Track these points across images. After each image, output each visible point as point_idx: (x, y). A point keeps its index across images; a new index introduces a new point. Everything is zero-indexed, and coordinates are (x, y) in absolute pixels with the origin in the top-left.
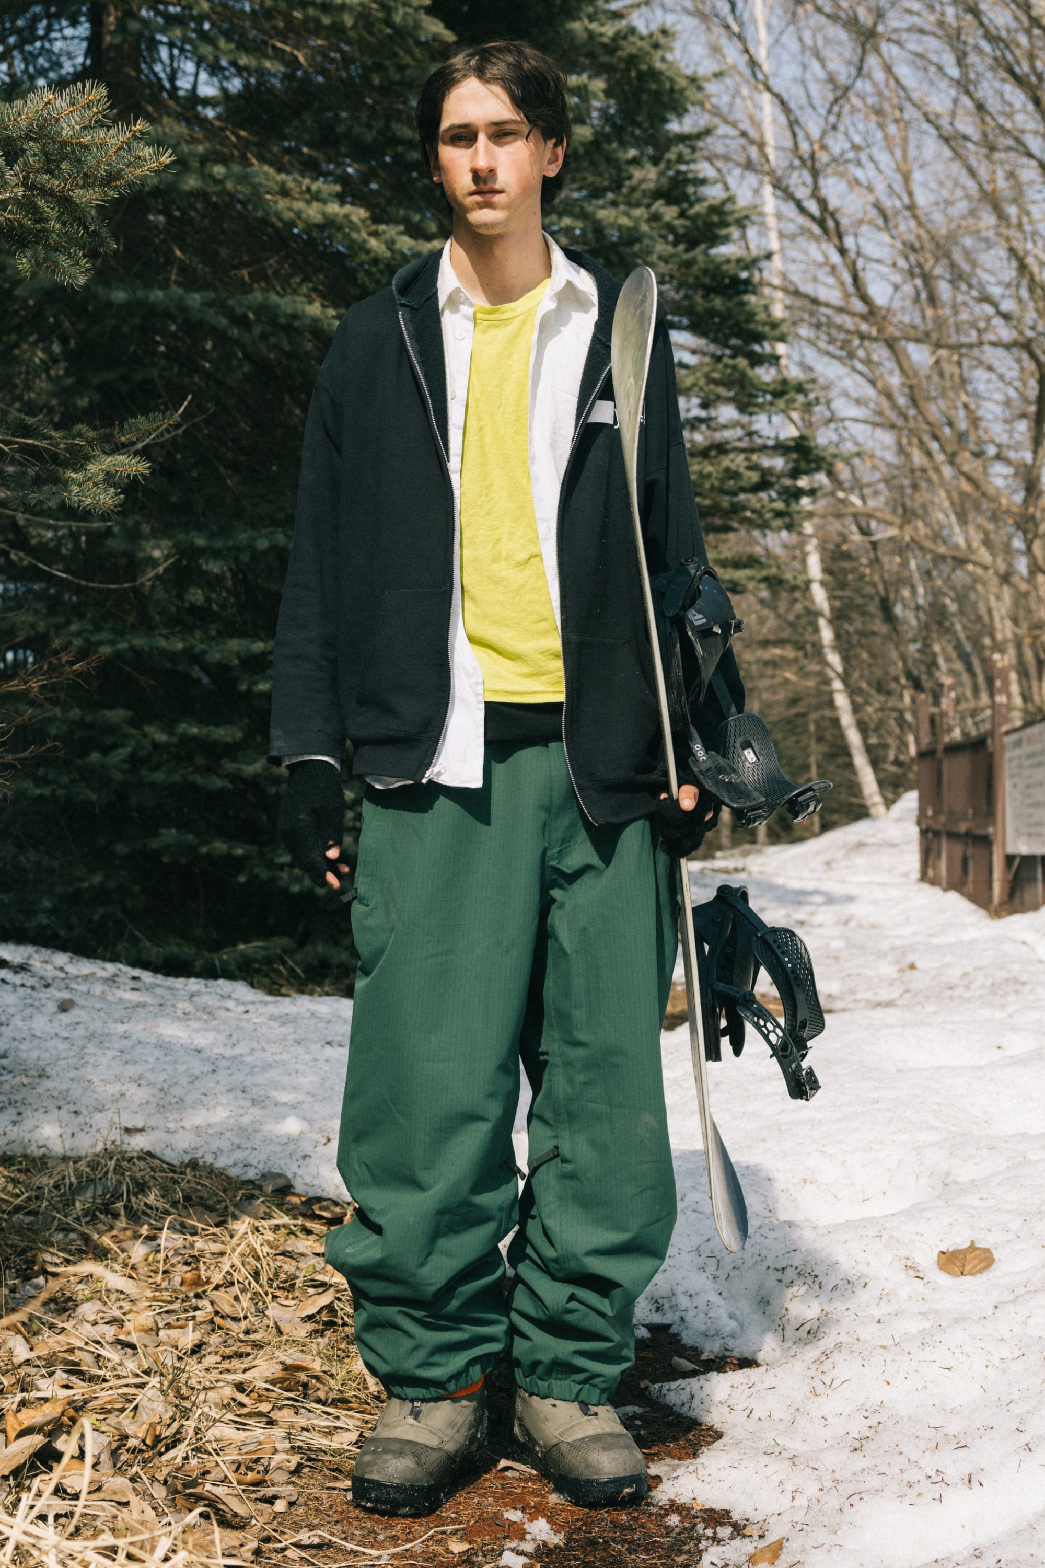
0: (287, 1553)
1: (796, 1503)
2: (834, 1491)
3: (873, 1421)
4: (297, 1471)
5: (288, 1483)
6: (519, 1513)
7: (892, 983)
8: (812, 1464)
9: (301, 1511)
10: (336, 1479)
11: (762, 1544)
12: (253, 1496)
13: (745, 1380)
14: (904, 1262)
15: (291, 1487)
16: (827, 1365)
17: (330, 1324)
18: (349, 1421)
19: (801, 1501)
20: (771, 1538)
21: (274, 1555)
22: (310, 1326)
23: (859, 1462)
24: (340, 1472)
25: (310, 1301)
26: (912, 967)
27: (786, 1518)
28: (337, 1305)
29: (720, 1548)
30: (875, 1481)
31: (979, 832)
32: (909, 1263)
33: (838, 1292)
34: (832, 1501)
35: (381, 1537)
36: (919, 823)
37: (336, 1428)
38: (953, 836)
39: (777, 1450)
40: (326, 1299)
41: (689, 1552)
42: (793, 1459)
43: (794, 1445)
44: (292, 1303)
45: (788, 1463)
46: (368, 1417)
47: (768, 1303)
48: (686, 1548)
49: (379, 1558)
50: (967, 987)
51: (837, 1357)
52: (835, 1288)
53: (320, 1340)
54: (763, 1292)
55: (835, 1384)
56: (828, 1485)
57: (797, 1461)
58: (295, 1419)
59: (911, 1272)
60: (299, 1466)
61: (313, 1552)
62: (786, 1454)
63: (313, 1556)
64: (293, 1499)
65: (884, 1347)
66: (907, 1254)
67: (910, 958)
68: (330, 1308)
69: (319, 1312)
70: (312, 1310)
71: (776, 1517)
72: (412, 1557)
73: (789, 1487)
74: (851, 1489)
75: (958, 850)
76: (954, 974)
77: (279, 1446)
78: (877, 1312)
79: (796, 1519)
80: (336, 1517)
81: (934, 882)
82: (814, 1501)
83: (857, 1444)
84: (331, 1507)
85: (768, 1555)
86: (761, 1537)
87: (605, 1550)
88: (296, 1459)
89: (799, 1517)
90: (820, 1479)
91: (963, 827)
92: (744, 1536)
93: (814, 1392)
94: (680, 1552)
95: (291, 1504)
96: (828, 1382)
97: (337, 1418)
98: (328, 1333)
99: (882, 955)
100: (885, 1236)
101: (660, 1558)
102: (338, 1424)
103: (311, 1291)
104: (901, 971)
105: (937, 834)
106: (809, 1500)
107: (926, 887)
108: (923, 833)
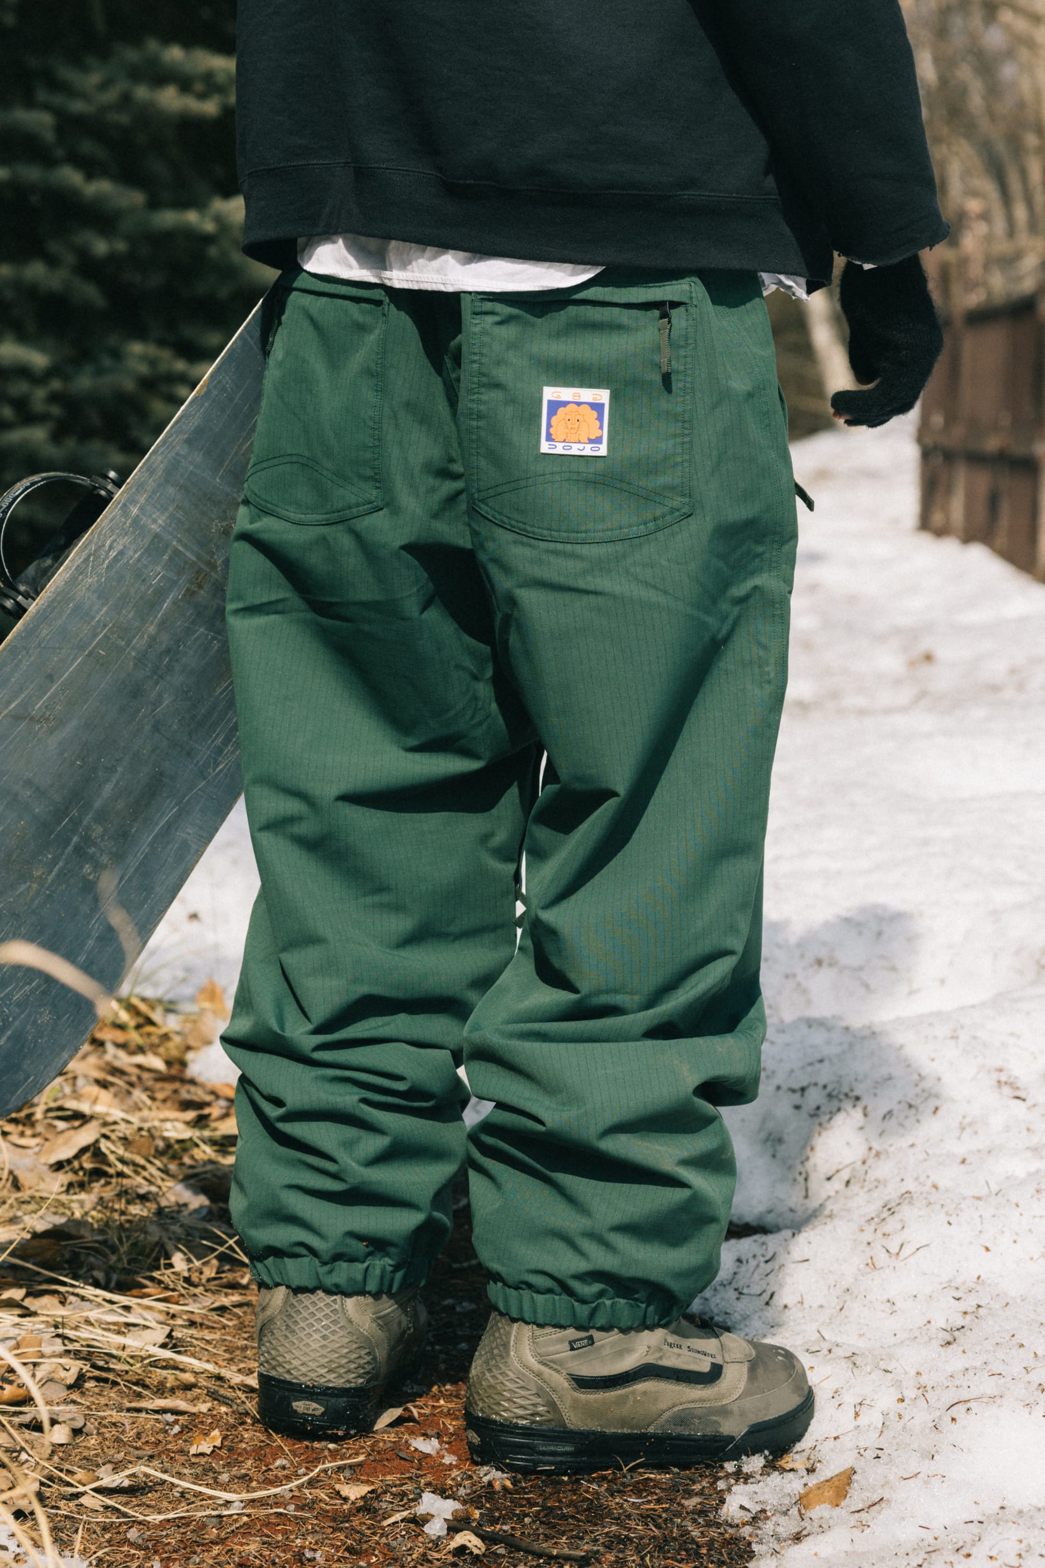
0: (84, 1500)
1: (862, 1420)
2: (922, 1402)
3: (969, 1303)
4: (78, 1385)
5: (65, 1402)
6: (435, 1442)
7: (898, 682)
8: (883, 1365)
9: (92, 1442)
10: (139, 1396)
11: (813, 1481)
12: (16, 1420)
13: (759, 1252)
14: (995, 1076)
15: (72, 1407)
16: (892, 1224)
17: (97, 1174)
18: (147, 1314)
19: (871, 1418)
20: (827, 1471)
21: (62, 1504)
22: (64, 1178)
23: (954, 1361)
24: (145, 1386)
25: (61, 1139)
26: (928, 658)
27: (847, 1442)
28: (104, 1146)
29: (750, 1488)
30: (988, 1386)
31: (1018, 450)
32: (1003, 1078)
33: (894, 1121)
34: (921, 1417)
35: (225, 1477)
36: (920, 439)
37: (128, 1325)
38: (976, 459)
39: (825, 1346)
40: (86, 1136)
41: (701, 1493)
42: (852, 1358)
43: (850, 1340)
44: (32, 1142)
45: (845, 1364)
46: (174, 1308)
47: (780, 1141)
48: (697, 1487)
49: (228, 1503)
50: (1021, 687)
51: (906, 1212)
52: (889, 1115)
53: (83, 1196)
54: (770, 1125)
55: (904, 1254)
56: (910, 1393)
57: (859, 1361)
58: (62, 1311)
59: (1007, 1090)
60: (81, 1378)
61: (123, 1498)
62: (837, 1352)
63: (125, 1504)
64: (79, 1424)
65: (979, 1198)
66: (999, 1063)
67: (925, 644)
68: (93, 1150)
69: (77, 1156)
70: (65, 1152)
71: (831, 1442)
72: (277, 1505)
73: (850, 1399)
74: (950, 1397)
75: (983, 481)
76: (997, 668)
77: (47, 1350)
78: (960, 1149)
79: (862, 1444)
80: (149, 1451)
81: (940, 532)
82: (893, 1417)
83: (948, 1337)
84: (139, 1436)
85: (829, 1494)
86: (811, 1471)
87: (574, 1492)
88: (75, 1366)
89: (870, 1440)
90: (898, 1384)
91: (992, 444)
92: (783, 1470)
93: (872, 1265)
94: (689, 1494)
95: (77, 1432)
96: (894, 1249)
97: (127, 1308)
98: (97, 1186)
99: (880, 639)
100: (964, 1036)
101: (659, 1501)
102: (131, 1319)
103: (61, 1125)
104: (912, 664)
105: (949, 456)
106: (885, 1415)
107: (926, 541)
108: (926, 454)
